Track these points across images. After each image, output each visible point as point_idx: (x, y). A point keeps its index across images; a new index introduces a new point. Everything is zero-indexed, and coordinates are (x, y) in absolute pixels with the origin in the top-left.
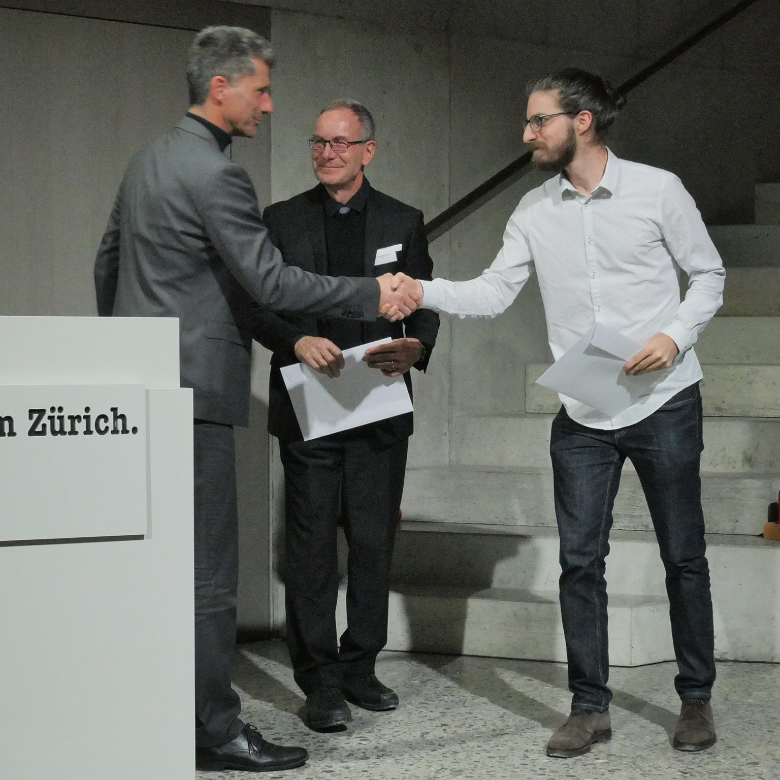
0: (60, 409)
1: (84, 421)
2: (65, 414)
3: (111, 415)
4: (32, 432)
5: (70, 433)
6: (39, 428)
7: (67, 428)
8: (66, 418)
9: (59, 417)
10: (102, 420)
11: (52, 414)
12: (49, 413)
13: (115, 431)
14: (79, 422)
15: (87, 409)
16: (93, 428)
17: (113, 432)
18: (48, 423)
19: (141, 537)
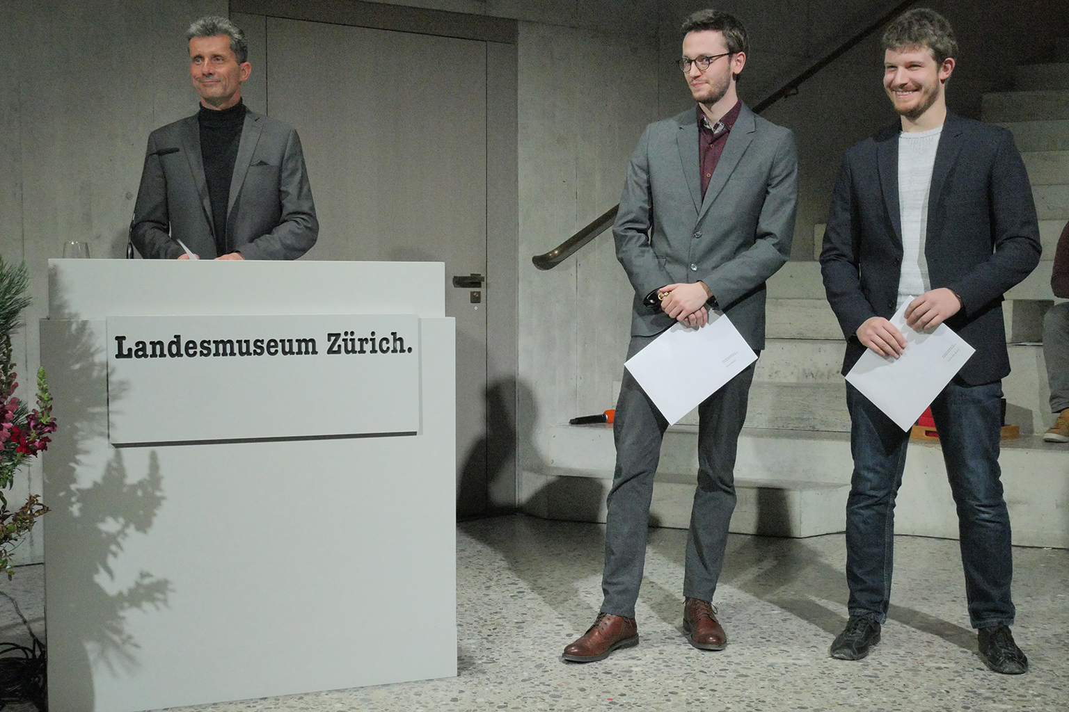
0: (352, 333)
1: (370, 343)
2: (356, 337)
3: (391, 338)
4: (330, 351)
5: (359, 352)
6: (335, 348)
7: (358, 348)
8: (356, 340)
9: (351, 340)
10: (385, 342)
11: (346, 337)
12: (343, 336)
13: (395, 351)
14: (367, 343)
15: (373, 333)
16: (377, 348)
17: (392, 352)
18: (343, 344)
19: (414, 433)
